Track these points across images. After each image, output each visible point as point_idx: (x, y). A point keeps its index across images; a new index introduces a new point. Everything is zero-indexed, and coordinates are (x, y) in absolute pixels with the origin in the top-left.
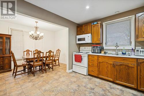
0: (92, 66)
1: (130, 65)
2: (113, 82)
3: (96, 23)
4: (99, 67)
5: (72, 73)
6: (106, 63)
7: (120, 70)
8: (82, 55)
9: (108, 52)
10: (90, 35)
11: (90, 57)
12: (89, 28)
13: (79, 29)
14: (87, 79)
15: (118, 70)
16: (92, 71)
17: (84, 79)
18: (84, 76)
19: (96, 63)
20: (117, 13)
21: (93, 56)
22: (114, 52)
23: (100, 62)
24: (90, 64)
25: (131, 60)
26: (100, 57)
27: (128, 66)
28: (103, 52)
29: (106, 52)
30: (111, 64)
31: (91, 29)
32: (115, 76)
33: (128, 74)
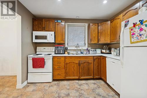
0: (58, 68)
1: (90, 62)
2: (79, 79)
3: (60, 21)
4: (66, 68)
5: (28, 86)
6: (72, 63)
7: (84, 67)
8: (45, 58)
9: (71, 52)
10: (53, 33)
11: (56, 59)
12: (51, 25)
13: (36, 23)
14: (55, 87)
15: (82, 68)
16: (58, 75)
17: (52, 88)
18: (48, 84)
19: (63, 64)
20: (77, 18)
21: (59, 58)
22: (75, 52)
23: (67, 63)
24: (56, 67)
25: (90, 58)
26: (67, 58)
27: (88, 63)
28: (66, 53)
29: (69, 52)
30: (76, 63)
31: (54, 27)
32: (80, 73)
33: (89, 69)
